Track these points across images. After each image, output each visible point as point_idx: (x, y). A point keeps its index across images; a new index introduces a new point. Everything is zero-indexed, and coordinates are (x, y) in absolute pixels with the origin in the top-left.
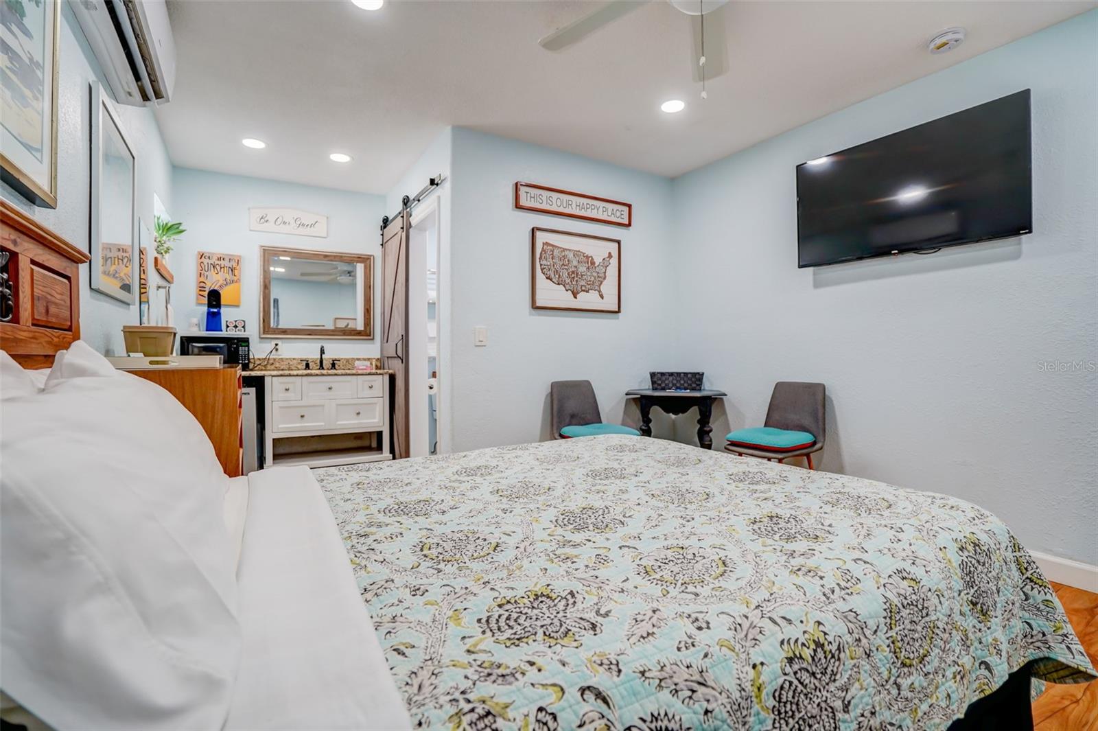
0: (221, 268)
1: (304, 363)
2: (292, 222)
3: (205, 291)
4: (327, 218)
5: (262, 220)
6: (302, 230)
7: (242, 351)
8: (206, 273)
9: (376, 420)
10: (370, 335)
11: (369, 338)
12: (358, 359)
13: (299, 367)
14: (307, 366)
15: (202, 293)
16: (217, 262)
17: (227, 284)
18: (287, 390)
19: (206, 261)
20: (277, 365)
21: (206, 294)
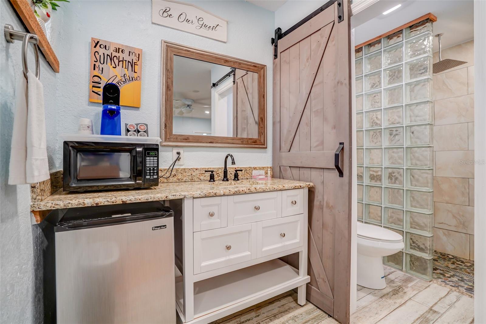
0: (119, 61)
1: (208, 174)
2: (195, 21)
3: (100, 88)
4: (227, 22)
5: (165, 14)
6: (204, 32)
7: (150, 162)
8: (101, 66)
9: (297, 240)
10: (264, 145)
11: (264, 146)
12: (255, 168)
13: (202, 178)
14: (212, 178)
15: (96, 90)
16: (114, 54)
17: (125, 82)
18: (212, 215)
19: (101, 51)
20: (180, 176)
21: (101, 91)
